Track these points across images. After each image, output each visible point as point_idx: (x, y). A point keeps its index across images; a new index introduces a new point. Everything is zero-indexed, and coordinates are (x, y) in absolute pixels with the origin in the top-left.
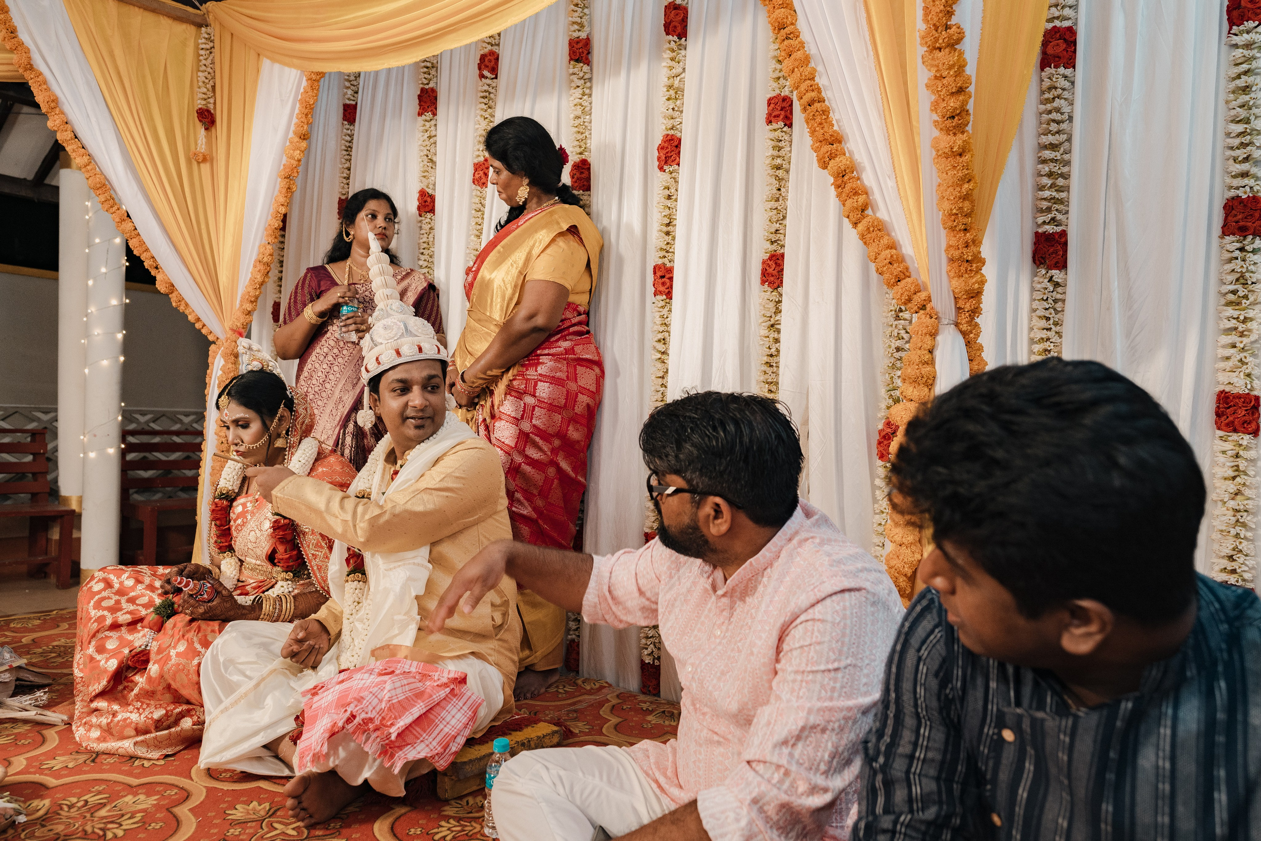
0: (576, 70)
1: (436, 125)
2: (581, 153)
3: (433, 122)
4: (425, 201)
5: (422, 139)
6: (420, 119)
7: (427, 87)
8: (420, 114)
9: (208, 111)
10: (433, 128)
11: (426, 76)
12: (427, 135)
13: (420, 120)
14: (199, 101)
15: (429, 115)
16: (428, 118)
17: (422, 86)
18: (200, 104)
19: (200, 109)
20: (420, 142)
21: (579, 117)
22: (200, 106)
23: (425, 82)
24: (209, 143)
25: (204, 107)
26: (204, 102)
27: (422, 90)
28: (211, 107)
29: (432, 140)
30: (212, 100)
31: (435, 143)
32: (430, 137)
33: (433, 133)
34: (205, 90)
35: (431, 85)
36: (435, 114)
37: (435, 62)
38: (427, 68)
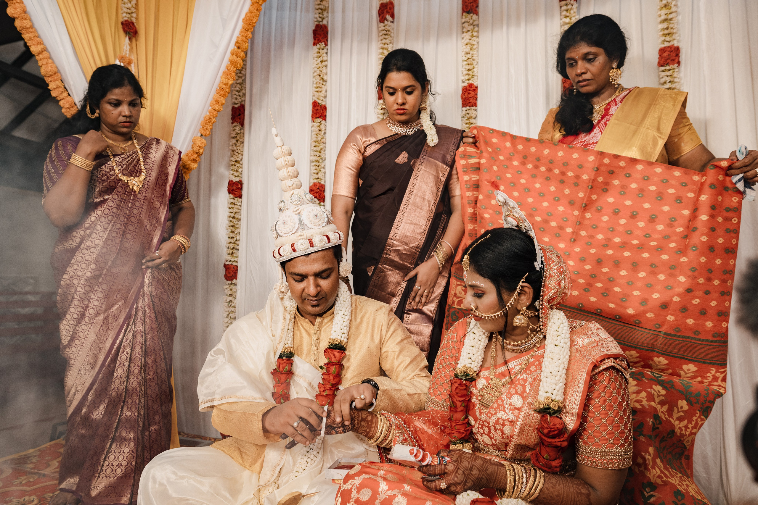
0: (467, 19)
1: (327, 53)
2: (469, 80)
3: (325, 51)
4: (317, 110)
5: (316, 63)
6: (315, 47)
7: (321, 23)
8: (315, 44)
9: (133, 23)
10: (325, 55)
11: (321, 16)
12: (319, 60)
13: (315, 49)
14: (125, 15)
15: (323, 45)
16: (322, 47)
17: (316, 23)
18: (125, 17)
19: (126, 21)
20: (315, 65)
21: (467, 53)
22: (126, 19)
23: (320, 20)
24: (131, 50)
25: (129, 20)
26: (128, 16)
27: (317, 26)
28: (134, 20)
29: (324, 64)
30: (134, 15)
31: (326, 66)
32: (322, 61)
33: (325, 59)
34: (130, 5)
35: (325, 22)
36: (326, 45)
37: (327, 6)
38: (321, 9)
